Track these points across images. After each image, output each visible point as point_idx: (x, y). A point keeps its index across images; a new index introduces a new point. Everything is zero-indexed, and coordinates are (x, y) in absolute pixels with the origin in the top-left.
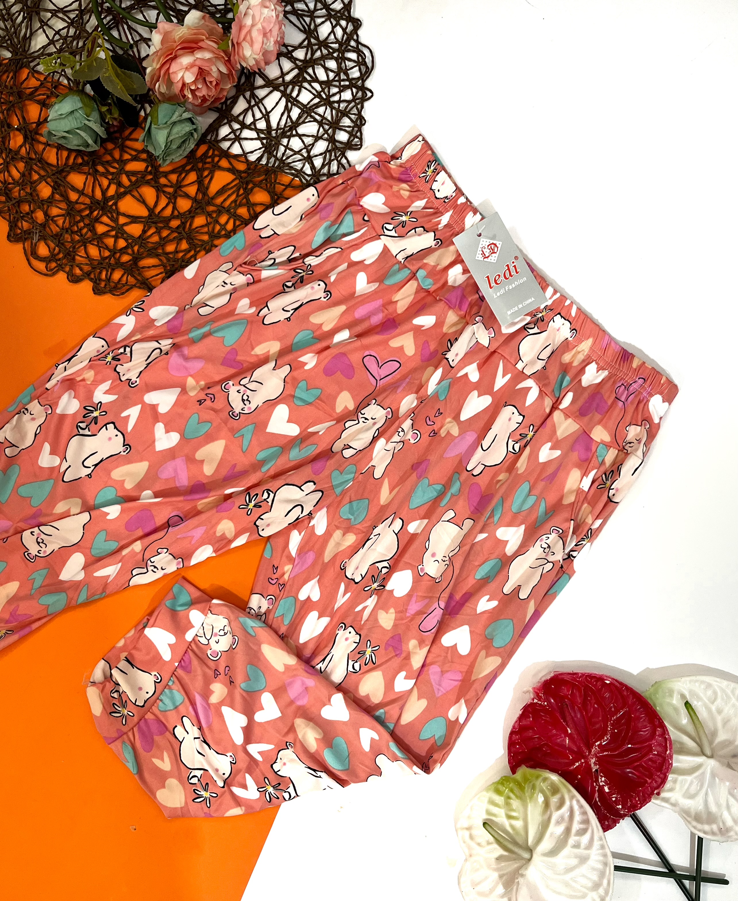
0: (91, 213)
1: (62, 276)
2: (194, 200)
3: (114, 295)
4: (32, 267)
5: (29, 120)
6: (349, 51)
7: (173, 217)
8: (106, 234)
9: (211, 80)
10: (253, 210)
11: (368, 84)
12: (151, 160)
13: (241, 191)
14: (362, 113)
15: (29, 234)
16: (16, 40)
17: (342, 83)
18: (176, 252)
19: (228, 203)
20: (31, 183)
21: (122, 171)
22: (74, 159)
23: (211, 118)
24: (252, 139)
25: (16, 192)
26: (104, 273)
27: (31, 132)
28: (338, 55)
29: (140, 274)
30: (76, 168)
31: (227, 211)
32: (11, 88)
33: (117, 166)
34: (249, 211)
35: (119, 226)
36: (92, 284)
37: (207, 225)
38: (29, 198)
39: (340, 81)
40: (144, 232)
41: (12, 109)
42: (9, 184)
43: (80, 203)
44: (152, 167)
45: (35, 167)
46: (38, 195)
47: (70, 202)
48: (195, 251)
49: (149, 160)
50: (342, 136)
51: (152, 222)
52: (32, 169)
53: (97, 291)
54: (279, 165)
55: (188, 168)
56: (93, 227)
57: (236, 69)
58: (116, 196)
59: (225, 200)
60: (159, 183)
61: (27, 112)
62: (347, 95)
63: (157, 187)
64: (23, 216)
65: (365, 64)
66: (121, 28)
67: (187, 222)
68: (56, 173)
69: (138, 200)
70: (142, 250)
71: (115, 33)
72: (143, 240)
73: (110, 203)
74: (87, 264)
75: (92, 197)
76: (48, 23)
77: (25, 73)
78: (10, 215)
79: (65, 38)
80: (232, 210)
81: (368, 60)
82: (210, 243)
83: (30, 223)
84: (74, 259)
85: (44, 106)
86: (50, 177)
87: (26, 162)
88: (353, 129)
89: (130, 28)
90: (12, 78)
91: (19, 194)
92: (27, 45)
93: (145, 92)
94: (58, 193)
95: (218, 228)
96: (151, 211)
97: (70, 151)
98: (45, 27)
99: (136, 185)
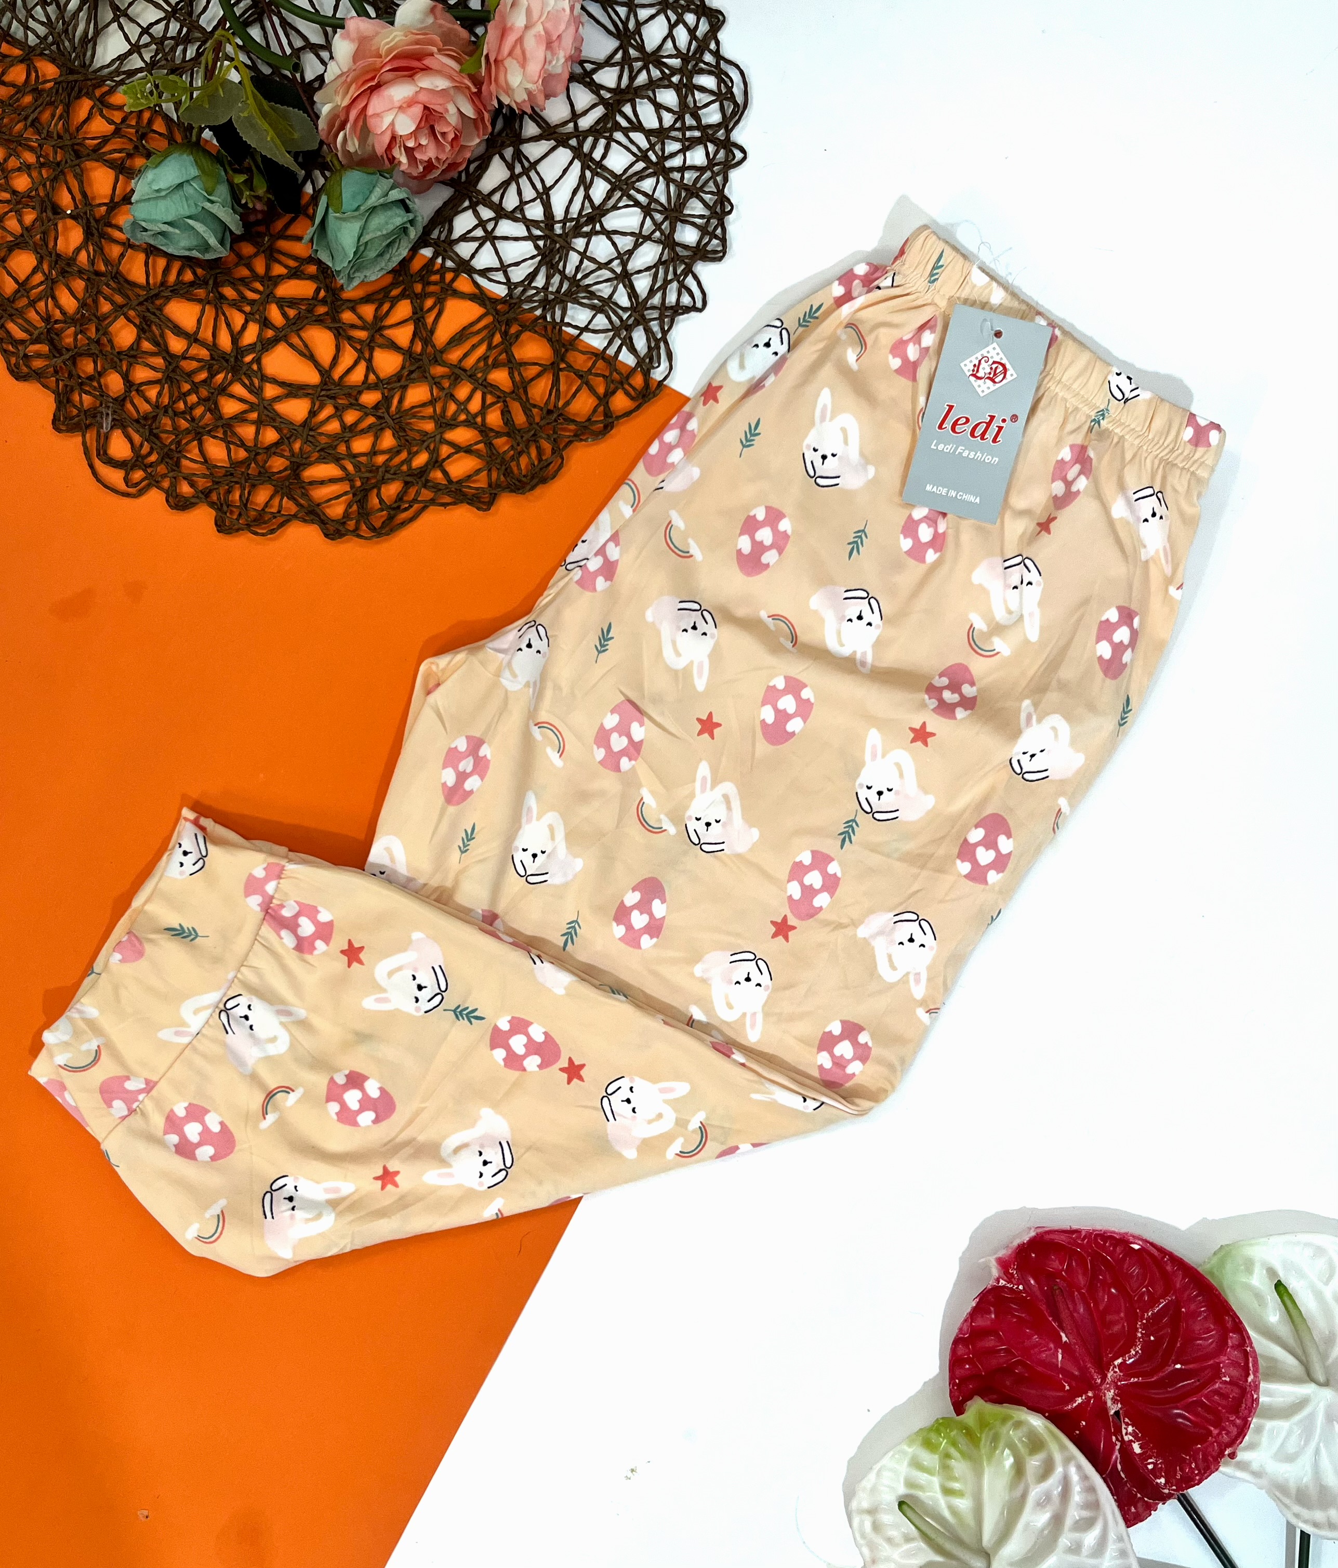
0: (212, 375)
1: (155, 497)
2: (408, 353)
3: (256, 534)
4: (99, 480)
5: (94, 198)
6: (701, 72)
7: (366, 386)
8: (240, 418)
9: (445, 130)
10: (520, 374)
11: (739, 135)
12: (325, 278)
13: (497, 339)
14: (726, 191)
15: (94, 417)
16: (67, 43)
17: (688, 134)
18: (374, 452)
19: (470, 362)
20: (98, 318)
21: (269, 297)
22: (179, 273)
23: (440, 196)
24: (516, 239)
25: (67, 336)
26: (236, 495)
27: (97, 221)
28: (681, 80)
29: (306, 495)
30: (182, 291)
31: (470, 376)
32: (60, 137)
33: (261, 288)
34: (511, 374)
35: (266, 403)
36: (214, 513)
37: (432, 402)
38: (94, 349)
39: (684, 129)
40: (313, 413)
41: (62, 177)
42: (56, 322)
43: (192, 358)
44: (327, 291)
45: (105, 290)
46: (110, 341)
47: (173, 356)
48: (409, 453)
49: (321, 277)
50: (688, 235)
51: (327, 396)
52: (99, 292)
53: (221, 527)
54: (569, 290)
55: (395, 292)
56: (216, 404)
57: (489, 108)
58: (259, 347)
59: (466, 355)
60: (339, 321)
61: (90, 185)
62: (697, 157)
63: (337, 329)
64: (81, 384)
65: (732, 98)
66: (268, 24)
67: (393, 397)
68: (146, 300)
69: (301, 354)
70: (309, 449)
71: (255, 32)
72: (311, 430)
73: (248, 359)
74: (204, 476)
75: (213, 347)
76: (130, 11)
77: (85, 105)
78: (57, 381)
79: (160, 42)
80: (479, 375)
81: (737, 91)
82: (438, 438)
83: (94, 396)
84: (178, 464)
85: (121, 173)
86: (134, 309)
87: (88, 279)
88: (708, 221)
89: (285, 24)
90: (60, 118)
91: (75, 339)
92: (89, 53)
93: (315, 146)
94: (147, 339)
95: (452, 408)
96: (325, 373)
97: (171, 258)
98: (121, 20)
99: (296, 325)
